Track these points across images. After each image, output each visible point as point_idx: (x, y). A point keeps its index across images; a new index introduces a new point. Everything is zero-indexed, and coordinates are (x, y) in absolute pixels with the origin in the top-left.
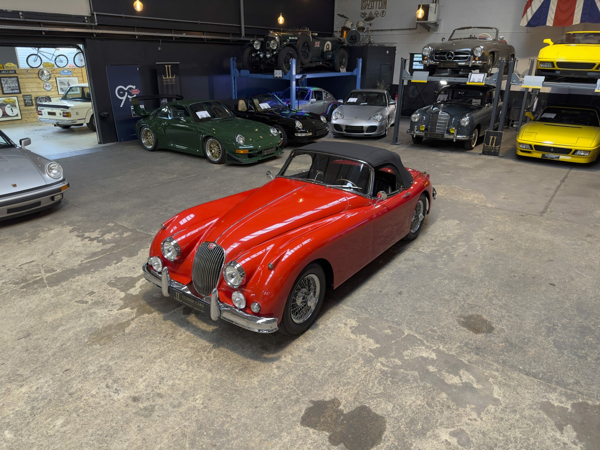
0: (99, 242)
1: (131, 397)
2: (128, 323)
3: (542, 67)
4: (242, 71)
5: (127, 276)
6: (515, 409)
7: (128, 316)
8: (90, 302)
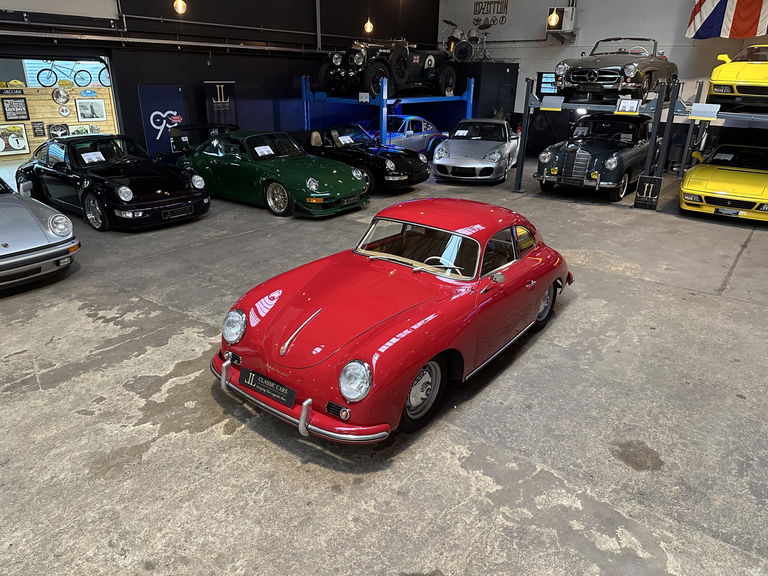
0: (116, 324)
1: (142, 561)
2: (147, 446)
3: (716, 92)
4: (317, 93)
5: (151, 374)
7: (148, 436)
8: (97, 413)
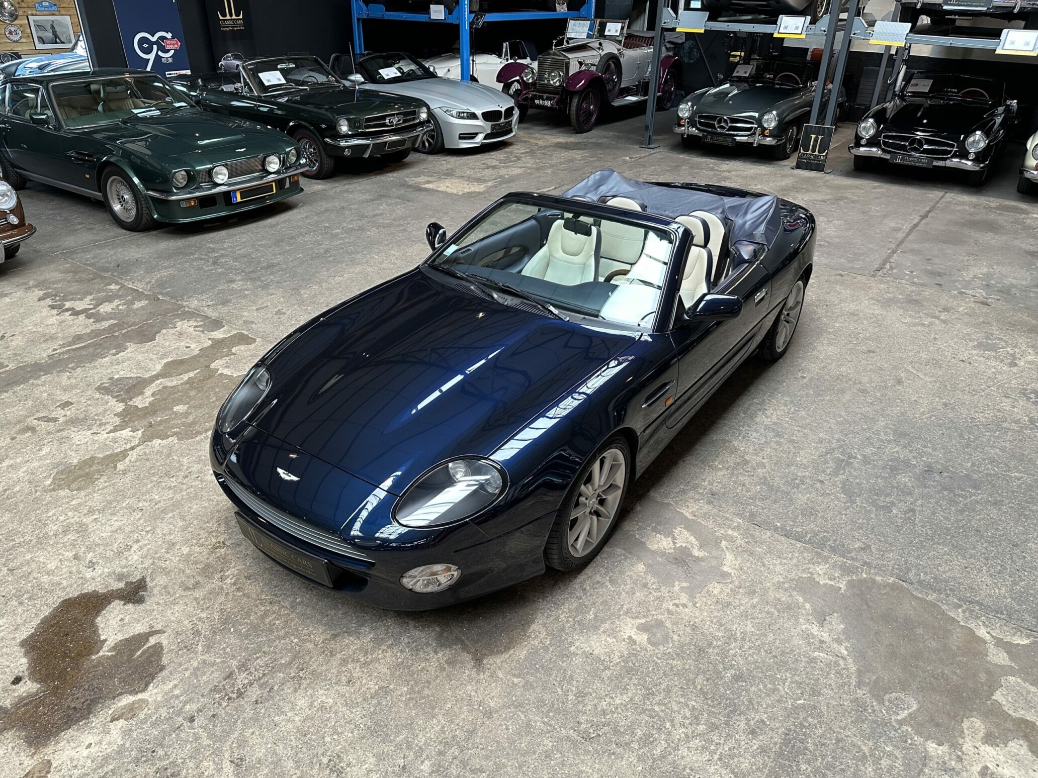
0: (89, 317)
1: (114, 573)
2: (124, 454)
4: (373, 6)
5: (132, 375)
6: (754, 590)
7: (126, 444)
8: (62, 420)
